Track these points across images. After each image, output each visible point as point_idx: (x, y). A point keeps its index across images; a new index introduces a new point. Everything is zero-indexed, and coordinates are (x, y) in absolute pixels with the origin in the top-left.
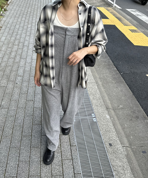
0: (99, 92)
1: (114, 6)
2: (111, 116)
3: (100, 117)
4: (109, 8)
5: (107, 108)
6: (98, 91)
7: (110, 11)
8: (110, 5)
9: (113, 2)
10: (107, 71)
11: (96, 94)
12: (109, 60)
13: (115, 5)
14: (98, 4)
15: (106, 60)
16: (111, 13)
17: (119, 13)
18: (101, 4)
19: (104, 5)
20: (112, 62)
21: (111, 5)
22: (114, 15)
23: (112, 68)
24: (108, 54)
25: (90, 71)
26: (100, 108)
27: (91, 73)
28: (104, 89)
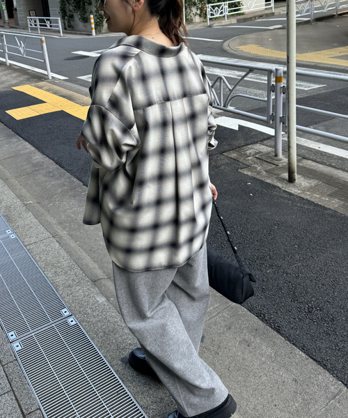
0: (66, 254)
1: (51, 78)
2: (108, 294)
3: (82, 309)
4: (42, 84)
5: (95, 281)
6: (63, 252)
7: (45, 88)
8: (42, 78)
9: (46, 70)
10: (73, 201)
11: (59, 262)
12: (70, 178)
13: (51, 75)
14: (14, 82)
15: (63, 180)
16: (48, 90)
17: (65, 87)
18: (21, 79)
19: (28, 80)
20: (78, 182)
21: (44, 76)
22: (55, 93)
23: (81, 192)
24: (63, 168)
25: (32, 216)
26: (78, 288)
27: (35, 220)
28: (76, 242)
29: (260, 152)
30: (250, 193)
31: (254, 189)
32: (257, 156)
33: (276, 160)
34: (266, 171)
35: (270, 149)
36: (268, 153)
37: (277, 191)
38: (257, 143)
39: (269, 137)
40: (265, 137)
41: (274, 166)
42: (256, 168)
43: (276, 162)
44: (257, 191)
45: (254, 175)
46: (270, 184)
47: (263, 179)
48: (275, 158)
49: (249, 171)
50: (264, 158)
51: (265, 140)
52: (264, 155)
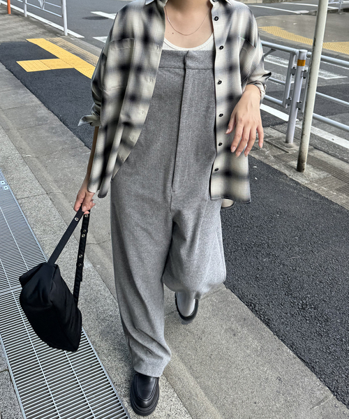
0: (57, 214)
1: (66, 35)
2: (95, 261)
3: (66, 272)
4: (56, 39)
6: (54, 211)
7: (59, 44)
8: (58, 33)
9: (63, 26)
10: (72, 161)
11: (49, 220)
12: (72, 137)
13: (67, 31)
14: (29, 34)
15: (65, 138)
16: (62, 47)
17: (80, 46)
18: (37, 31)
19: (44, 33)
20: (80, 142)
21: (60, 32)
22: (69, 50)
23: (81, 153)
24: (67, 126)
25: (29, 170)
27: (31, 174)
28: (70, 202)
29: (270, 136)
30: (255, 176)
31: (260, 173)
32: (267, 140)
33: (287, 147)
34: (274, 156)
35: (281, 135)
36: (279, 139)
37: (283, 178)
38: (269, 126)
39: (282, 122)
40: (278, 122)
41: (283, 152)
42: (264, 152)
43: (286, 149)
44: (263, 175)
45: (261, 158)
46: (277, 170)
47: (270, 164)
48: (286, 144)
49: (257, 154)
50: (274, 142)
51: (277, 124)
52: (274, 140)
